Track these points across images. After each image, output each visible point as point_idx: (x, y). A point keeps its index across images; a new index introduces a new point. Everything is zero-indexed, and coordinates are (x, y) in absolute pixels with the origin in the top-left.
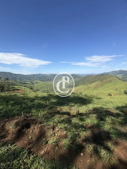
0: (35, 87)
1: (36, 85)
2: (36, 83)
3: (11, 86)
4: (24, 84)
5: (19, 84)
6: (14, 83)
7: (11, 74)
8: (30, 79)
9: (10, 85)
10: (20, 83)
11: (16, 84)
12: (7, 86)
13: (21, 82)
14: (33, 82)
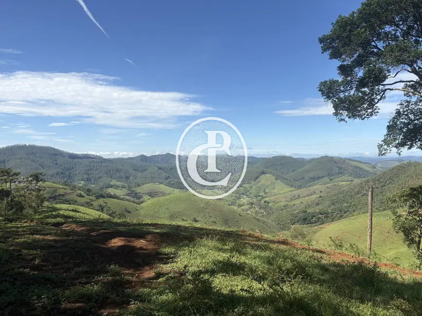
0: (142, 212)
1: (148, 202)
2: (152, 194)
3: (46, 204)
4: (98, 197)
5: (81, 196)
6: (61, 192)
7: (54, 154)
8: (127, 178)
9: (42, 201)
10: (83, 194)
11: (67, 197)
12: (34, 204)
13: (89, 190)
14: (138, 190)
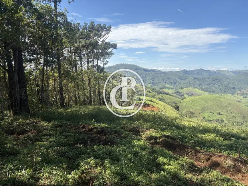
0: (184, 105)
1: (188, 99)
2: (190, 94)
4: (158, 93)
5: (149, 92)
8: (175, 83)
